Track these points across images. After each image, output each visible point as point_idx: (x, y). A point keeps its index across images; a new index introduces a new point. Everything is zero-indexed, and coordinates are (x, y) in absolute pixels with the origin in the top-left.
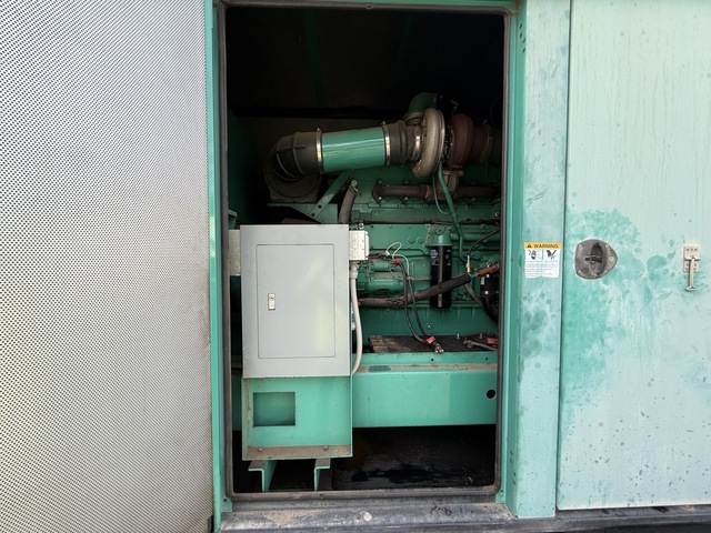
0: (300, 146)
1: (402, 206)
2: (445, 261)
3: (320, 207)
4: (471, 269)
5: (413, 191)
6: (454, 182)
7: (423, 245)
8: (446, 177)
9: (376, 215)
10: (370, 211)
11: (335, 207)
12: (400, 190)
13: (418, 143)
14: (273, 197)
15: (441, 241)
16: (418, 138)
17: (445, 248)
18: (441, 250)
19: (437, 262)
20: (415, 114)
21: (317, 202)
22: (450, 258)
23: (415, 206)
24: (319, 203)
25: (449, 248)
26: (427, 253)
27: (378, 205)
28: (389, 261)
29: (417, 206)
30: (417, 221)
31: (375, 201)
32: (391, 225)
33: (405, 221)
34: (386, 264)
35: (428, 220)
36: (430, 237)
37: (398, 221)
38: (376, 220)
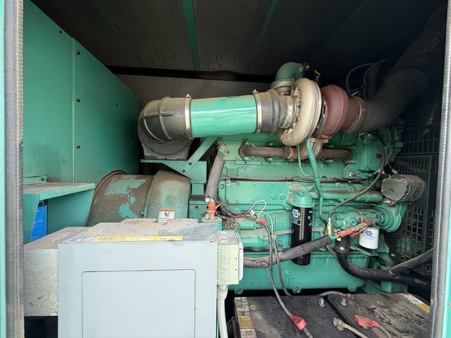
0: (166, 113)
1: (266, 163)
2: (307, 222)
3: (190, 164)
4: (332, 231)
5: (278, 152)
6: (319, 148)
7: (285, 201)
8: (312, 144)
9: (242, 171)
10: (236, 167)
11: (204, 164)
12: (267, 151)
13: (290, 113)
14: (146, 153)
15: (304, 202)
16: (290, 108)
17: (308, 210)
18: (303, 211)
19: (299, 222)
20: (284, 83)
21: (187, 160)
22: (311, 219)
24: (190, 161)
25: (311, 209)
26: (288, 209)
27: (243, 163)
28: (254, 220)
29: (279, 163)
30: (279, 179)
31: (241, 159)
32: (256, 183)
33: (268, 179)
34: (251, 224)
35: (289, 178)
36: (291, 195)
37: (262, 179)
38: (242, 178)
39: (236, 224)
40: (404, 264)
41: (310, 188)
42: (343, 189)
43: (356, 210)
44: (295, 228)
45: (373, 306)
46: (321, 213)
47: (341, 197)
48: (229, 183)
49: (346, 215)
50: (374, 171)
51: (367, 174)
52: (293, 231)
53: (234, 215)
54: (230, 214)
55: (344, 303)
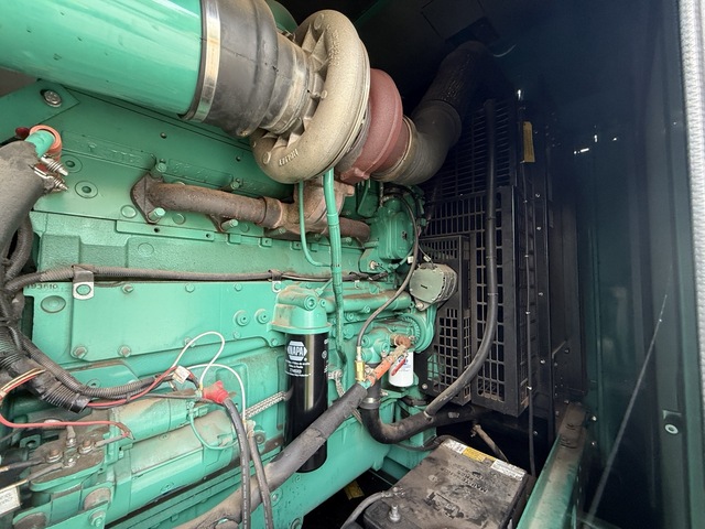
1: (218, 236)
2: (320, 364)
4: (364, 373)
5: (251, 208)
7: (268, 327)
9: (144, 253)
10: (121, 241)
12: (220, 202)
15: (311, 322)
17: (321, 338)
18: (312, 342)
19: (303, 369)
22: (327, 357)
23: (248, 241)
25: (324, 336)
26: (275, 344)
27: (149, 229)
28: (187, 396)
29: (251, 240)
30: (255, 274)
31: (139, 218)
32: (190, 286)
33: (227, 275)
34: (178, 412)
35: (276, 272)
36: (283, 310)
37: (209, 274)
38: (142, 271)
39: (114, 433)
40: (443, 397)
41: (320, 291)
42: (364, 291)
43: (383, 325)
44: (294, 385)
45: (430, 492)
46: (341, 339)
47: (365, 306)
48: (87, 291)
49: (375, 337)
50: (401, 260)
51: (390, 265)
52: (290, 393)
53: (103, 398)
54: (83, 402)
55: (395, 517)
